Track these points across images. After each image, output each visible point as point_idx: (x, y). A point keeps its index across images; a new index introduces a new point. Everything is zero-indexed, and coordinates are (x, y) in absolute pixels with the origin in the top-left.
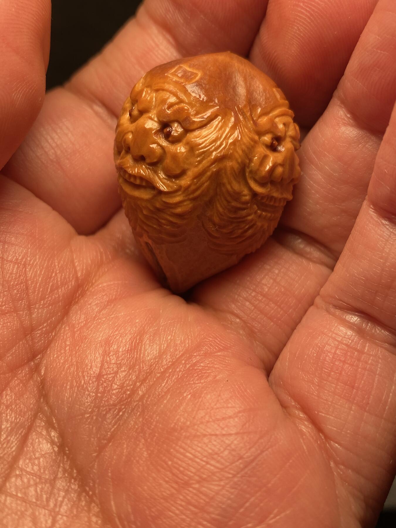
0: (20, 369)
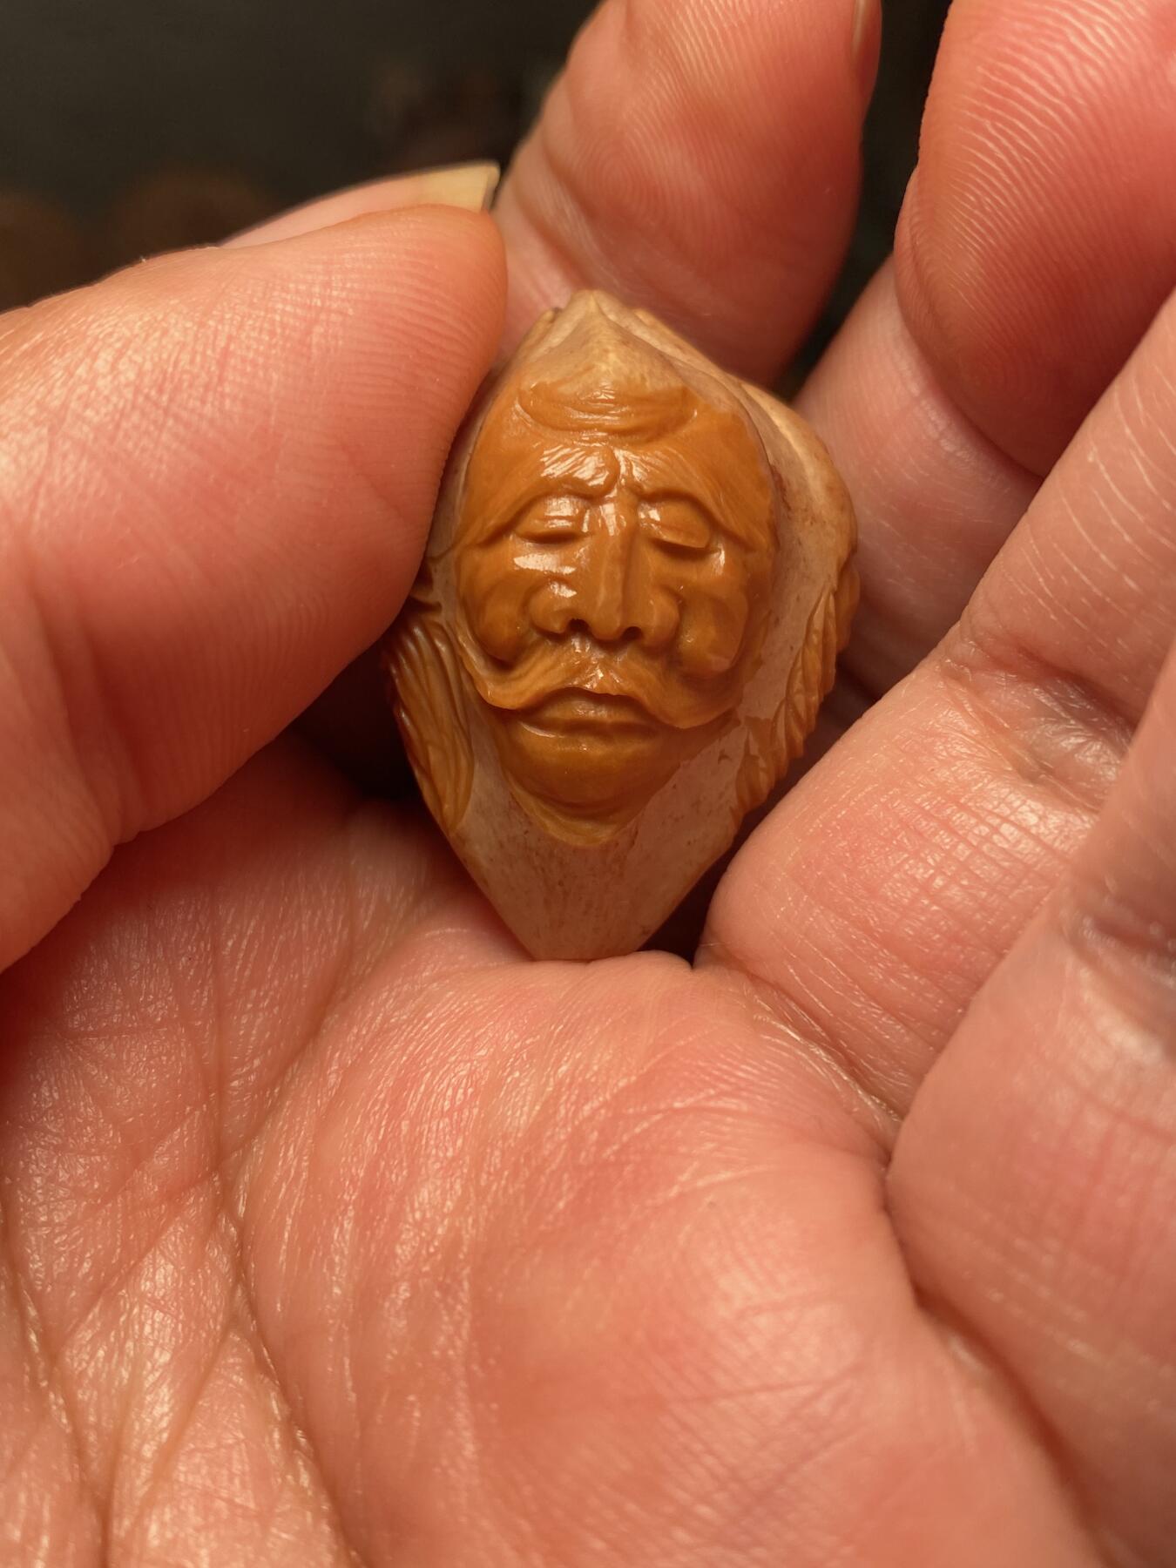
0: (192, 1190)
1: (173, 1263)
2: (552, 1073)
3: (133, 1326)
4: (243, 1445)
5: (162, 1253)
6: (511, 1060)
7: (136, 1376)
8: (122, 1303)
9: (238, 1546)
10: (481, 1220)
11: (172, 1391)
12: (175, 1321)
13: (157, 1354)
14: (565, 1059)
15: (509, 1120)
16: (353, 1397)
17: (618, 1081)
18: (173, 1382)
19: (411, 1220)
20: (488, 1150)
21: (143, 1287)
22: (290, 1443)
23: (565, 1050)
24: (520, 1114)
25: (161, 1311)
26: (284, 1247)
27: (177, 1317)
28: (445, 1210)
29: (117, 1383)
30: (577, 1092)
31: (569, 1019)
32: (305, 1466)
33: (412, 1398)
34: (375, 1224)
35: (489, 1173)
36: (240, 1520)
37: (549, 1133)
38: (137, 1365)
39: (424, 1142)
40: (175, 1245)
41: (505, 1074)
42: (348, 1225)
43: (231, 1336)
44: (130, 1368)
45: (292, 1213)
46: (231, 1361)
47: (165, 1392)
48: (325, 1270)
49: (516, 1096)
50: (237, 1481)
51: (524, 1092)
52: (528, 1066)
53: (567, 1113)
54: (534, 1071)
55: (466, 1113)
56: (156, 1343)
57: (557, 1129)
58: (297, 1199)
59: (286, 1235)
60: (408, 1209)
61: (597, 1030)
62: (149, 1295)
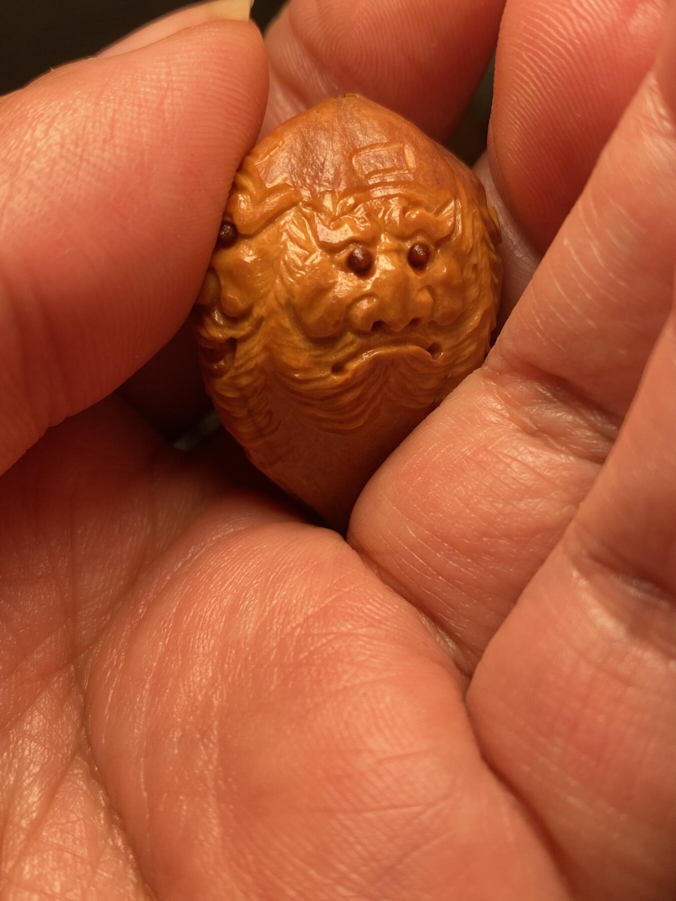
1: (43, 715)
2: (268, 603)
3: (18, 750)
4: (82, 821)
5: (37, 709)
6: (244, 594)
7: (18, 780)
8: (12, 736)
9: (78, 880)
10: (225, 693)
11: (40, 789)
12: (43, 748)
13: (31, 767)
14: (276, 595)
15: (241, 632)
16: (145, 794)
17: (308, 610)
18: (41, 783)
19: (182, 691)
20: (229, 650)
21: (25, 728)
22: (110, 820)
23: (276, 590)
24: (248, 627)
25: (35, 742)
26: (108, 706)
27: (44, 747)
28: (202, 685)
29: (7, 783)
30: (283, 616)
31: (280, 569)
32: (119, 834)
33: (182, 797)
34: (161, 693)
35: (229, 664)
36: (79, 865)
37: (266, 642)
38: (19, 774)
39: (191, 644)
40: (45, 704)
41: (240, 603)
42: (145, 694)
43: (77, 757)
44: (15, 775)
45: (114, 686)
46: (76, 771)
47: (36, 789)
48: (131, 720)
49: (246, 617)
50: (78, 842)
51: (250, 614)
52: (253, 598)
53: (277, 629)
54: (257, 601)
55: (217, 627)
56: (31, 761)
57: (271, 640)
58: (116, 679)
59: (110, 699)
60: (181, 685)
61: (296, 577)
62: (28, 733)
